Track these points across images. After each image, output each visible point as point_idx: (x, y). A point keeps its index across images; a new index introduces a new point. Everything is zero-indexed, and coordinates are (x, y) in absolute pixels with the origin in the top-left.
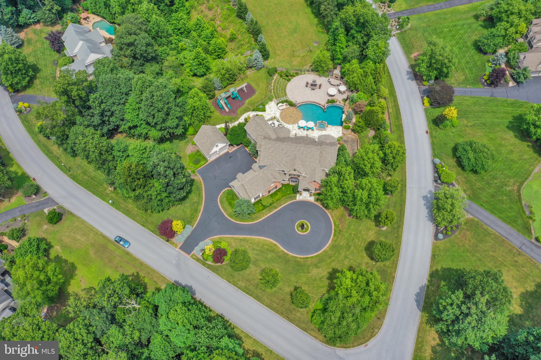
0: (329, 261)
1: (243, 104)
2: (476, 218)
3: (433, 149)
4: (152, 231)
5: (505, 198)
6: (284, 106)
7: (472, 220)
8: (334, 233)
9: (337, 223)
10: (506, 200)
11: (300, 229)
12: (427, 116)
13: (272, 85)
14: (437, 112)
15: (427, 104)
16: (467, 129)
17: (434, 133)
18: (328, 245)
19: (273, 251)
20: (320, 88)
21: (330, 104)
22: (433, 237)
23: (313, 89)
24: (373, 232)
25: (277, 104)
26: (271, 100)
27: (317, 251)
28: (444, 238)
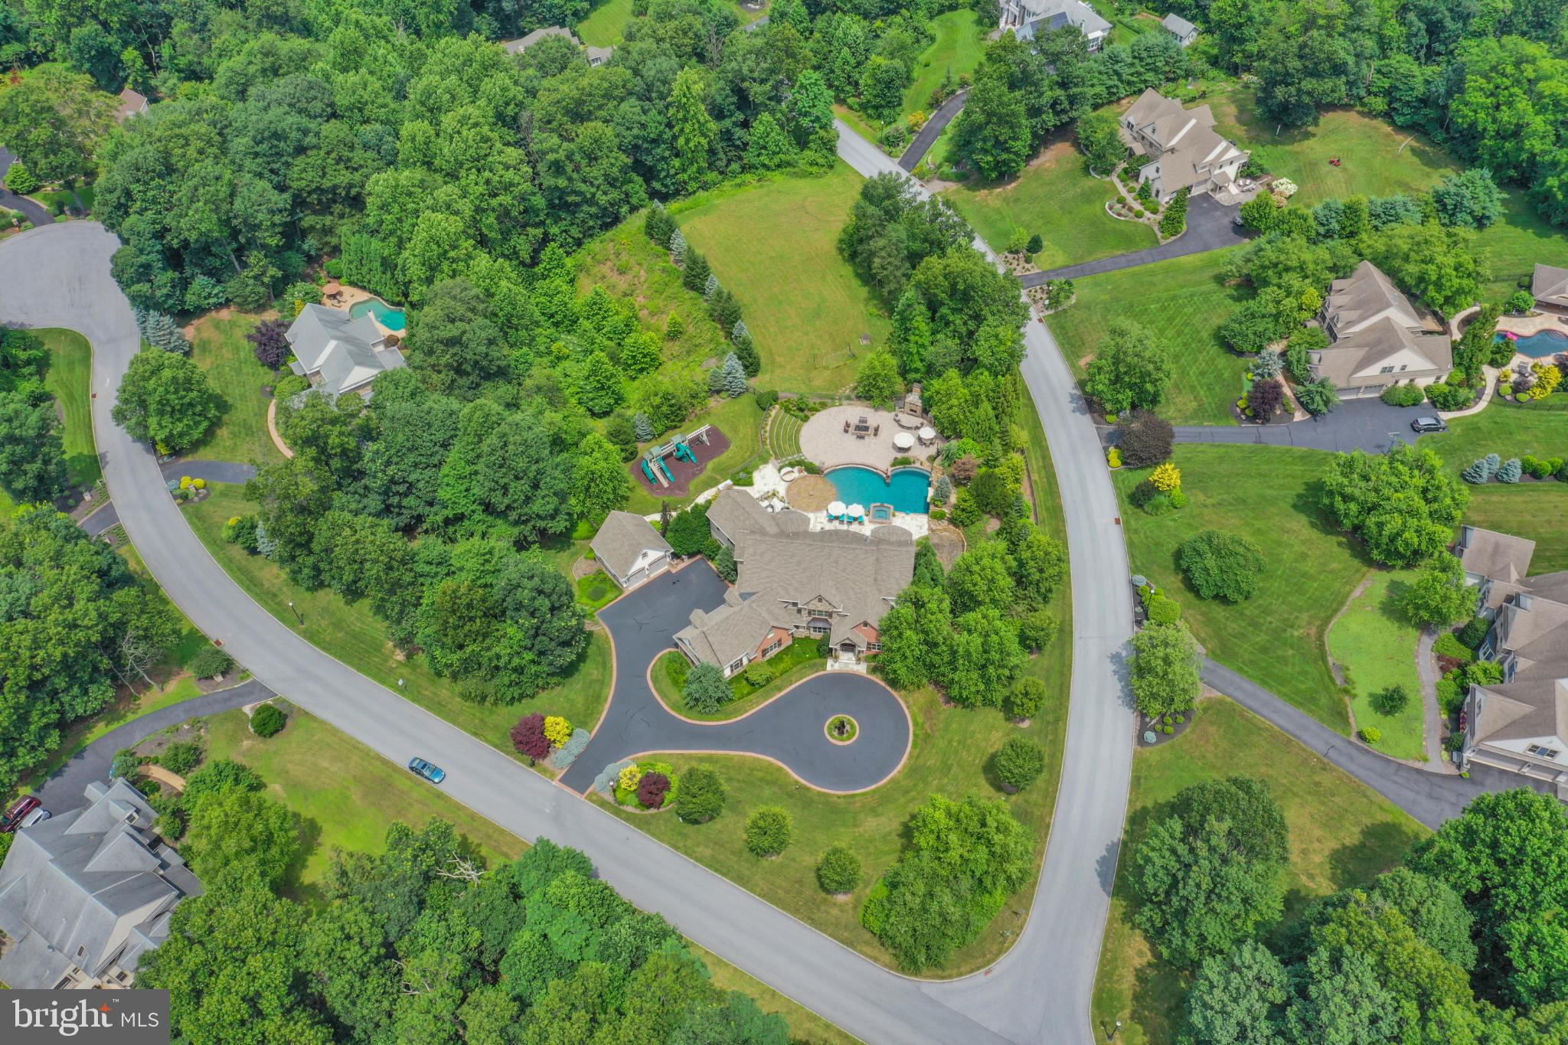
0: (902, 800)
1: (701, 471)
2: (1229, 696)
3: (1132, 556)
4: (496, 746)
5: (1290, 652)
6: (796, 473)
7: (1221, 702)
8: (914, 742)
9: (920, 720)
10: (1293, 656)
11: (836, 733)
12: (1116, 487)
13: (768, 428)
14: (1138, 477)
15: (1115, 461)
16: (1206, 511)
17: (1132, 522)
18: (900, 767)
19: (773, 783)
20: (875, 435)
21: (900, 468)
22: (1135, 740)
23: (861, 437)
24: (1000, 734)
25: (779, 470)
26: (766, 462)
27: (875, 781)
28: (1159, 741)
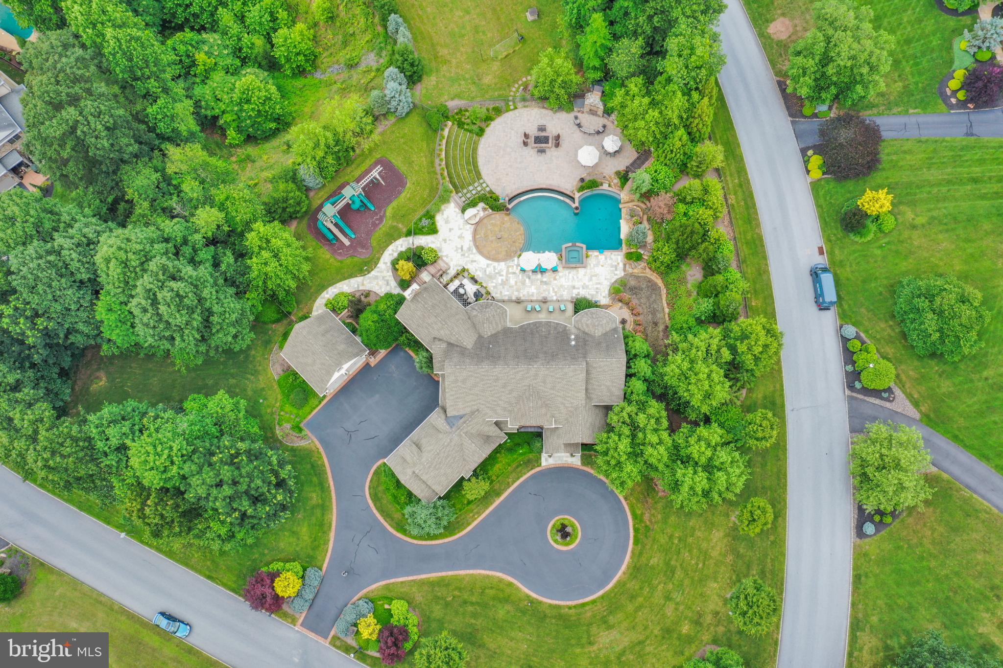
0: (630, 608)
1: (381, 219)
2: (946, 471)
3: (839, 298)
4: (233, 590)
6: (478, 212)
7: (937, 479)
8: (635, 537)
9: (639, 512)
11: (558, 538)
12: (818, 206)
13: (443, 156)
14: (840, 193)
15: (816, 174)
16: (915, 234)
17: (837, 252)
18: (624, 567)
19: (506, 600)
20: (557, 145)
21: (587, 193)
22: (853, 532)
23: (542, 151)
24: (721, 534)
25: (463, 211)
26: (445, 200)
27: (602, 585)
28: (878, 531)
